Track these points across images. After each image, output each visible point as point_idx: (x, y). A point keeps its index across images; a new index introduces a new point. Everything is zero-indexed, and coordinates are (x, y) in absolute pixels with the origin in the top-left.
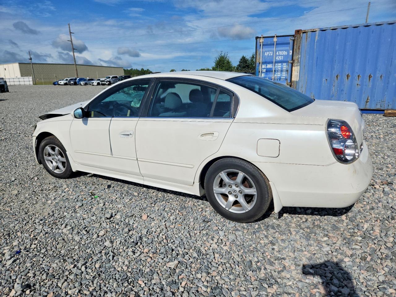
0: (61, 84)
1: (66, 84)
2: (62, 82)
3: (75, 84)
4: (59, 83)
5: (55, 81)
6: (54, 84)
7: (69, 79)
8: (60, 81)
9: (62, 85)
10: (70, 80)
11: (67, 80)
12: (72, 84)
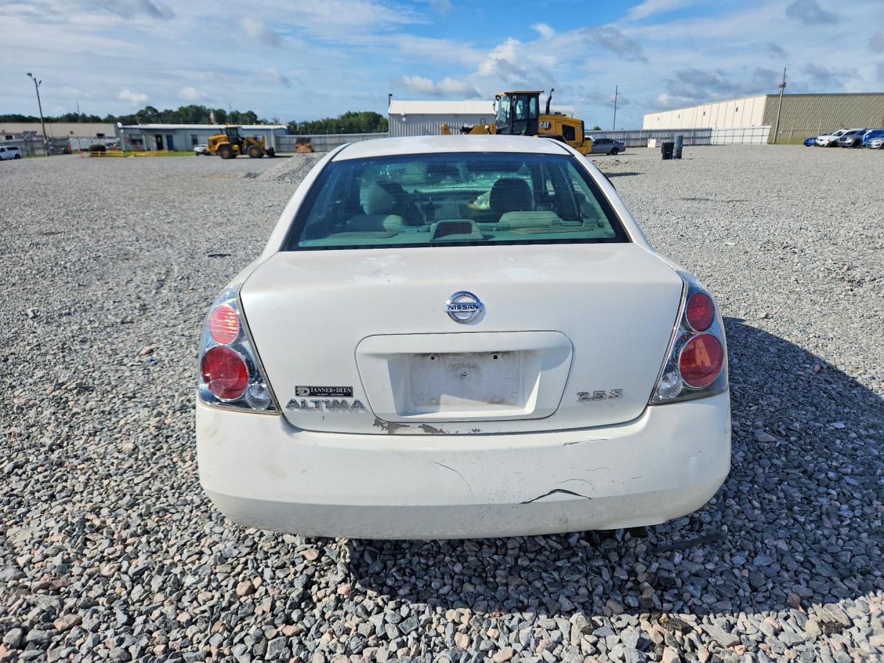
0: (821, 143)
1: (833, 144)
2: (825, 140)
3: (857, 144)
4: (818, 142)
5: (811, 136)
6: (807, 144)
7: (847, 131)
8: (820, 138)
9: (823, 146)
10: (848, 134)
11: (840, 134)
12: (849, 143)
